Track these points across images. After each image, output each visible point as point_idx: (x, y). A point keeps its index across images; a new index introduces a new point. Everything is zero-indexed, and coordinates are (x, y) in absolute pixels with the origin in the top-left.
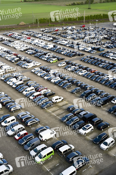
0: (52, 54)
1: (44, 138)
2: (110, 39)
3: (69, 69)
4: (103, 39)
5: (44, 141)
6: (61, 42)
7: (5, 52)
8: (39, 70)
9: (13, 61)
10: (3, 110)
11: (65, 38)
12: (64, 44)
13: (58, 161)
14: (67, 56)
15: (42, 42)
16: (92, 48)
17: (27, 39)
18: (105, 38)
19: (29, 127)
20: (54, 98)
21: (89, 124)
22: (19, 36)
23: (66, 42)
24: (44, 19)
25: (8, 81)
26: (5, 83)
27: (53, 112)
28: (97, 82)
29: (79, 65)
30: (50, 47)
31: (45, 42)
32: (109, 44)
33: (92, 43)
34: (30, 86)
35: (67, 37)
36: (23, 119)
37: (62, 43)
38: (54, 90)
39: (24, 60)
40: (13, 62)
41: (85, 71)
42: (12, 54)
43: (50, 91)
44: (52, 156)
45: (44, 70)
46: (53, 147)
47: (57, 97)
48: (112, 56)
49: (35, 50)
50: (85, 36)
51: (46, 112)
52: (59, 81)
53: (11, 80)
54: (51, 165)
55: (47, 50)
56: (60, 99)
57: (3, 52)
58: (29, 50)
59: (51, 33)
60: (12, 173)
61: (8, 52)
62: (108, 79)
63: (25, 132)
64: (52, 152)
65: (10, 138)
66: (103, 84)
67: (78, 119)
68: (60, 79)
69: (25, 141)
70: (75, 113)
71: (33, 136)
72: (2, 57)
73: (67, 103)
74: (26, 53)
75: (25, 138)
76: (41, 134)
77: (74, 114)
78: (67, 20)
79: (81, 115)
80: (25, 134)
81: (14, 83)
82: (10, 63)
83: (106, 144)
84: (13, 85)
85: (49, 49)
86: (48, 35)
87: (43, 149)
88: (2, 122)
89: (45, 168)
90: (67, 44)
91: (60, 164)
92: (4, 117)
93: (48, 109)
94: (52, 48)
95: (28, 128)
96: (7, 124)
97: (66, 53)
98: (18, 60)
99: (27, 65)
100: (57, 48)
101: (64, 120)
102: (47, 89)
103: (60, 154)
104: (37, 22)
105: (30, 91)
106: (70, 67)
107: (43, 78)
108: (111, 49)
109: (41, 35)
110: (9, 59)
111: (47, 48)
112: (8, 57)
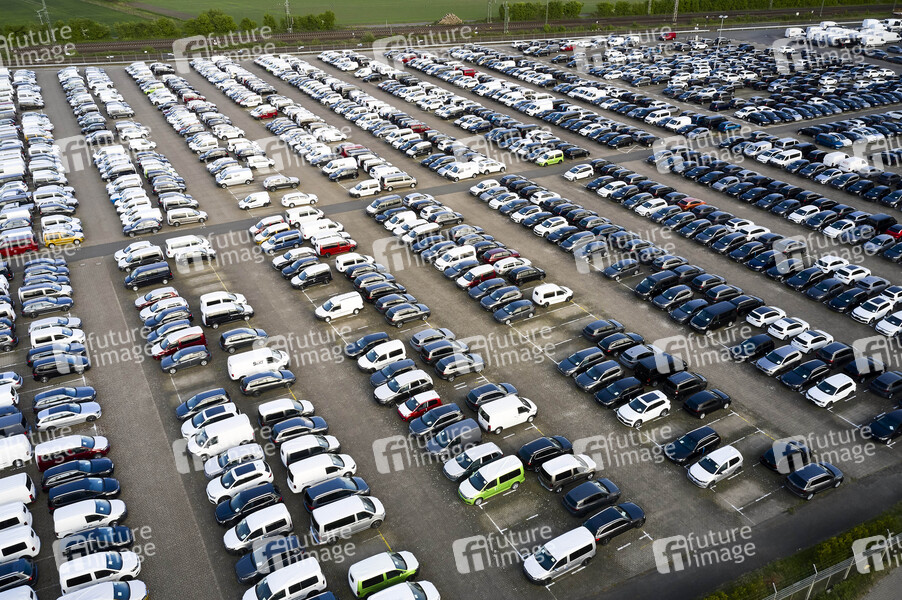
0: (546, 133)
1: (494, 425)
2: (765, 88)
3: (604, 192)
4: (741, 88)
5: (494, 432)
6: (582, 92)
7: (385, 117)
8: (498, 187)
10: (365, 315)
11: (597, 76)
12: (593, 99)
13: (534, 504)
14: (599, 142)
15: (513, 89)
16: (694, 120)
17: (465, 77)
18: (747, 83)
19: (447, 380)
20: (541, 291)
21: (657, 392)
22: (437, 66)
23: (602, 94)
24: (528, 5)
25: (389, 218)
26: (379, 227)
28: (700, 243)
29: (640, 179)
30: (542, 110)
31: (525, 90)
32: (762, 108)
33: (696, 100)
34: (460, 242)
35: (607, 76)
36: (431, 353)
37: (585, 97)
38: (542, 261)
40: (409, 156)
41: (660, 200)
42: (410, 127)
43: (527, 263)
44: (516, 486)
45: (512, 189)
46: (523, 455)
47: (552, 288)
48: (766, 154)
49: (488, 118)
50: (673, 74)
52: (562, 230)
53: (400, 216)
54: (511, 513)
55: (529, 120)
56: (560, 293)
57: (378, 119)
58: (465, 117)
59: (549, 58)
60: (383, 524)
61: (395, 121)
62: (743, 238)
63: (432, 395)
64: (517, 473)
65: (384, 411)
66: (723, 253)
67: (617, 370)
68: (566, 225)
69: (430, 426)
70: (610, 348)
71: (458, 412)
72: (374, 136)
73: (584, 309)
74: (456, 125)
75: (432, 418)
76: (485, 407)
77: (604, 352)
78: (613, 10)
79: (631, 358)
80: (433, 403)
81: (407, 229)
82: (398, 158)
83: (710, 466)
84: (404, 234)
85: (536, 117)
86: (539, 63)
87: (488, 460)
88: (362, 354)
89: (489, 522)
90: (603, 100)
91: (543, 518)
92: (367, 340)
93: (518, 326)
94: (547, 113)
95: (443, 385)
96: (377, 365)
97: (595, 134)
98: (426, 150)
99: (456, 170)
100: (567, 112)
101: (570, 368)
102: (517, 256)
103: (544, 483)
104: (502, 17)
105: (460, 261)
106: (606, 185)
107: (508, 215)
108: (766, 125)
109: (512, 64)
110: (397, 144)
111: (532, 112)
112: (396, 136)
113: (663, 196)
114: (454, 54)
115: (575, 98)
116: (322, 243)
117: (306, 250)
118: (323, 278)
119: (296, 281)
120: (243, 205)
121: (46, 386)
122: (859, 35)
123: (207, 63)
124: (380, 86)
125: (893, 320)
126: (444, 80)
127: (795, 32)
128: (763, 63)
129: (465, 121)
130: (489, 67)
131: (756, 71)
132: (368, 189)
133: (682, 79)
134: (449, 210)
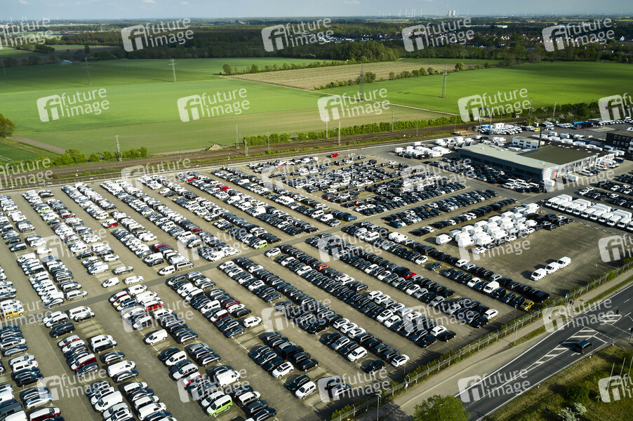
3: (284, 263)
6: (282, 200)
8: (233, 265)
9: (190, 246)
14: (286, 232)
15: (247, 200)
16: (334, 215)
17: (221, 192)
18: (366, 188)
22: (206, 185)
23: (291, 200)
25: (179, 288)
27: (243, 343)
30: (260, 213)
31: (252, 200)
32: (369, 206)
34: (212, 299)
38: (251, 304)
39: (210, 244)
41: (309, 267)
43: (243, 306)
45: (240, 264)
50: (330, 184)
51: (232, 343)
52: (261, 288)
53: (184, 286)
55: (253, 219)
56: (255, 321)
57: (173, 225)
58: (220, 221)
61: (182, 226)
64: (229, 401)
68: (263, 284)
74: (215, 225)
76: (218, 377)
84: (186, 296)
85: (257, 217)
87: (218, 398)
90: (292, 204)
94: (262, 215)
96: (174, 363)
97: (285, 228)
106: (285, 259)
108: (369, 215)
109: (247, 181)
111: (255, 215)
112: (183, 236)
113: (310, 264)
114: (216, 174)
115: (279, 203)
116: (147, 305)
118: (148, 323)
120: (105, 285)
121: (24, 389)
122: (430, 151)
123: (72, 188)
124: (175, 200)
125: (390, 320)
126: (210, 194)
127: (399, 150)
128: (378, 174)
129: (219, 223)
130: (235, 183)
131: (373, 180)
132: (168, 271)
133: (335, 186)
134: (208, 280)
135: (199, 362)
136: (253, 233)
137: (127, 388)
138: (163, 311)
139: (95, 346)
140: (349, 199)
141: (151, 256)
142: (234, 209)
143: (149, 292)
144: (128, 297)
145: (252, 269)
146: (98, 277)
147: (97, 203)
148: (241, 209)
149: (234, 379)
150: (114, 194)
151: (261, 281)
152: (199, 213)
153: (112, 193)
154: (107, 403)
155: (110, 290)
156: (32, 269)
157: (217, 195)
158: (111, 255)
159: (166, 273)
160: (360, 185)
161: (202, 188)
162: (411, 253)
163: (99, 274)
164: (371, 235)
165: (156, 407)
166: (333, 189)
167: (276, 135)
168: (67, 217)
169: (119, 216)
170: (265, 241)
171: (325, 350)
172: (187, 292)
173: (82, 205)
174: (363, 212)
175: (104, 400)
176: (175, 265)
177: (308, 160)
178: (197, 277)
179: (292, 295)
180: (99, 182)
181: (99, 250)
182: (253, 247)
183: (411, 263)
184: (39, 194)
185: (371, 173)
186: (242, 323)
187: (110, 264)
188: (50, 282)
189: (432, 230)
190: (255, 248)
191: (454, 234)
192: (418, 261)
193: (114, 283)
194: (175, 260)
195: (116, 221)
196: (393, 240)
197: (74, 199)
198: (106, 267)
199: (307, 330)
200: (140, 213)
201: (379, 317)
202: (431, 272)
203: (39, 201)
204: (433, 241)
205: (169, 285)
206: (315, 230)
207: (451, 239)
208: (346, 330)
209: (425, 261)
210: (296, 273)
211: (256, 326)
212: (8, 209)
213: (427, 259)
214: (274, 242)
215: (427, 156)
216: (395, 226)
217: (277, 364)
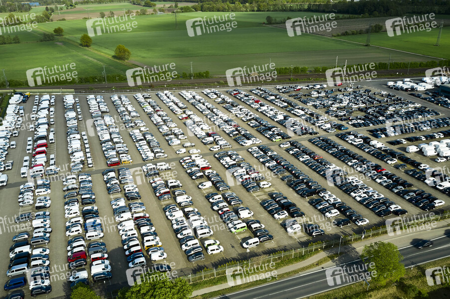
0: (278, 129)
1: (242, 216)
3: (291, 152)
6: (296, 111)
7: (224, 121)
8: (257, 149)
9: (231, 135)
11: (305, 104)
13: (248, 234)
14: (296, 133)
15: (271, 110)
17: (255, 103)
18: (359, 109)
19: (232, 205)
20: (262, 183)
23: (303, 113)
25: (222, 159)
27: (258, 196)
30: (279, 119)
31: (275, 110)
32: (359, 121)
34: (242, 168)
35: (308, 104)
36: (229, 199)
37: (297, 114)
39: (244, 135)
41: (308, 156)
42: (232, 125)
45: (262, 150)
46: (247, 224)
49: (260, 122)
51: (251, 195)
52: (274, 165)
53: (225, 158)
55: (274, 123)
56: (267, 185)
58: (252, 121)
59: (289, 94)
63: (228, 209)
64: (245, 227)
68: (275, 163)
69: (226, 216)
70: (277, 200)
71: (233, 213)
73: (274, 189)
74: (248, 124)
76: (240, 212)
80: (227, 211)
82: (227, 136)
84: (225, 165)
85: (277, 122)
88: (211, 198)
90: (302, 115)
92: (212, 195)
93: (254, 193)
94: (281, 120)
96: (214, 201)
98: (237, 134)
99: (245, 143)
106: (292, 150)
108: (358, 128)
110: (227, 132)
111: (276, 120)
112: (227, 129)
113: (309, 154)
114: (253, 92)
115: (293, 114)
116: (201, 166)
117: (197, 168)
118: (201, 177)
119: (194, 177)
120: (178, 152)
121: (131, 202)
122: (415, 86)
123: (162, 94)
124: (224, 106)
125: (360, 197)
126: (247, 104)
127: (391, 84)
128: (370, 100)
129: (251, 123)
130: (265, 98)
131: (366, 104)
132: (216, 148)
133: (335, 106)
134: (240, 157)
135: (229, 203)
136: (273, 132)
137: (186, 210)
138: (210, 171)
139: (170, 185)
140: (345, 115)
141: (206, 139)
142: (262, 115)
143: (203, 160)
144: (191, 160)
145: (270, 153)
146: (174, 147)
147: (176, 104)
148: (267, 116)
149: (250, 215)
150: (187, 99)
151: (274, 161)
152: (239, 116)
153: (185, 99)
154: (174, 216)
155: (181, 156)
156: (138, 139)
157: (252, 105)
158: (183, 136)
159: (214, 150)
160: (355, 107)
161: (242, 100)
162: (385, 155)
163: (174, 146)
164: (357, 140)
165: (202, 222)
166: (334, 108)
167: (298, 68)
168: (158, 111)
169: (189, 113)
170: (280, 137)
171: (311, 208)
172: (226, 162)
173: (167, 104)
174: (354, 125)
175: (173, 214)
176: (221, 146)
177: (318, 86)
178: (234, 154)
179: (293, 172)
180: (178, 92)
181: (176, 132)
182: (272, 140)
183: (383, 162)
184: (143, 96)
185: (365, 99)
186: (258, 185)
187: (182, 141)
188: (147, 147)
189: (405, 142)
190: (273, 141)
191: (422, 146)
192: (389, 162)
193: (183, 152)
194: (221, 143)
195: (187, 116)
196: (373, 146)
197: (162, 101)
198: (179, 142)
199: (301, 195)
200: (202, 112)
201: (352, 194)
202: (398, 170)
203: (143, 100)
204: (404, 149)
205: (215, 157)
206: (316, 133)
207: (419, 149)
208: (327, 198)
209: (395, 162)
210: (299, 159)
211: (267, 188)
212: (126, 103)
213: (396, 161)
214: (286, 138)
215: (413, 89)
216: (376, 136)
217: (277, 211)
